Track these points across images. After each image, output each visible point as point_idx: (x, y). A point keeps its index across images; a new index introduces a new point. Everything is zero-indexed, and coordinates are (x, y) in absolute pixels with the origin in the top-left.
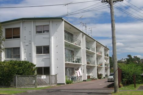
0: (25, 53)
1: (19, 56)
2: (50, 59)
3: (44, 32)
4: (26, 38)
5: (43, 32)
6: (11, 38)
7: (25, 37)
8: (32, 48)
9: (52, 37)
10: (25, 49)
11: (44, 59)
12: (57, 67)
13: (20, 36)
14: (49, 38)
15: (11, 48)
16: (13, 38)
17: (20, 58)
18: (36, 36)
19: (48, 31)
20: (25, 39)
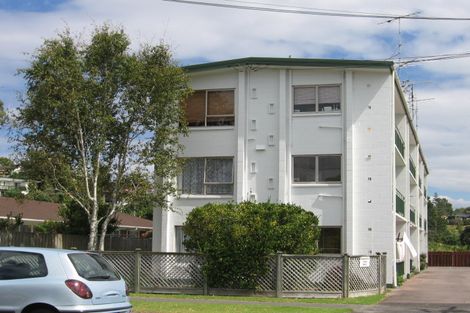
0: (254, 179)
1: (229, 188)
2: (343, 199)
3: (322, 107)
4: (257, 127)
5: (317, 107)
6: (202, 124)
7: (254, 121)
8: (281, 163)
9: (353, 126)
10: (253, 164)
11: (321, 199)
12: (370, 229)
13: (233, 117)
14: (343, 130)
15: (200, 160)
16: (209, 124)
17: (232, 194)
18: (296, 120)
19: (336, 106)
20: (254, 130)
